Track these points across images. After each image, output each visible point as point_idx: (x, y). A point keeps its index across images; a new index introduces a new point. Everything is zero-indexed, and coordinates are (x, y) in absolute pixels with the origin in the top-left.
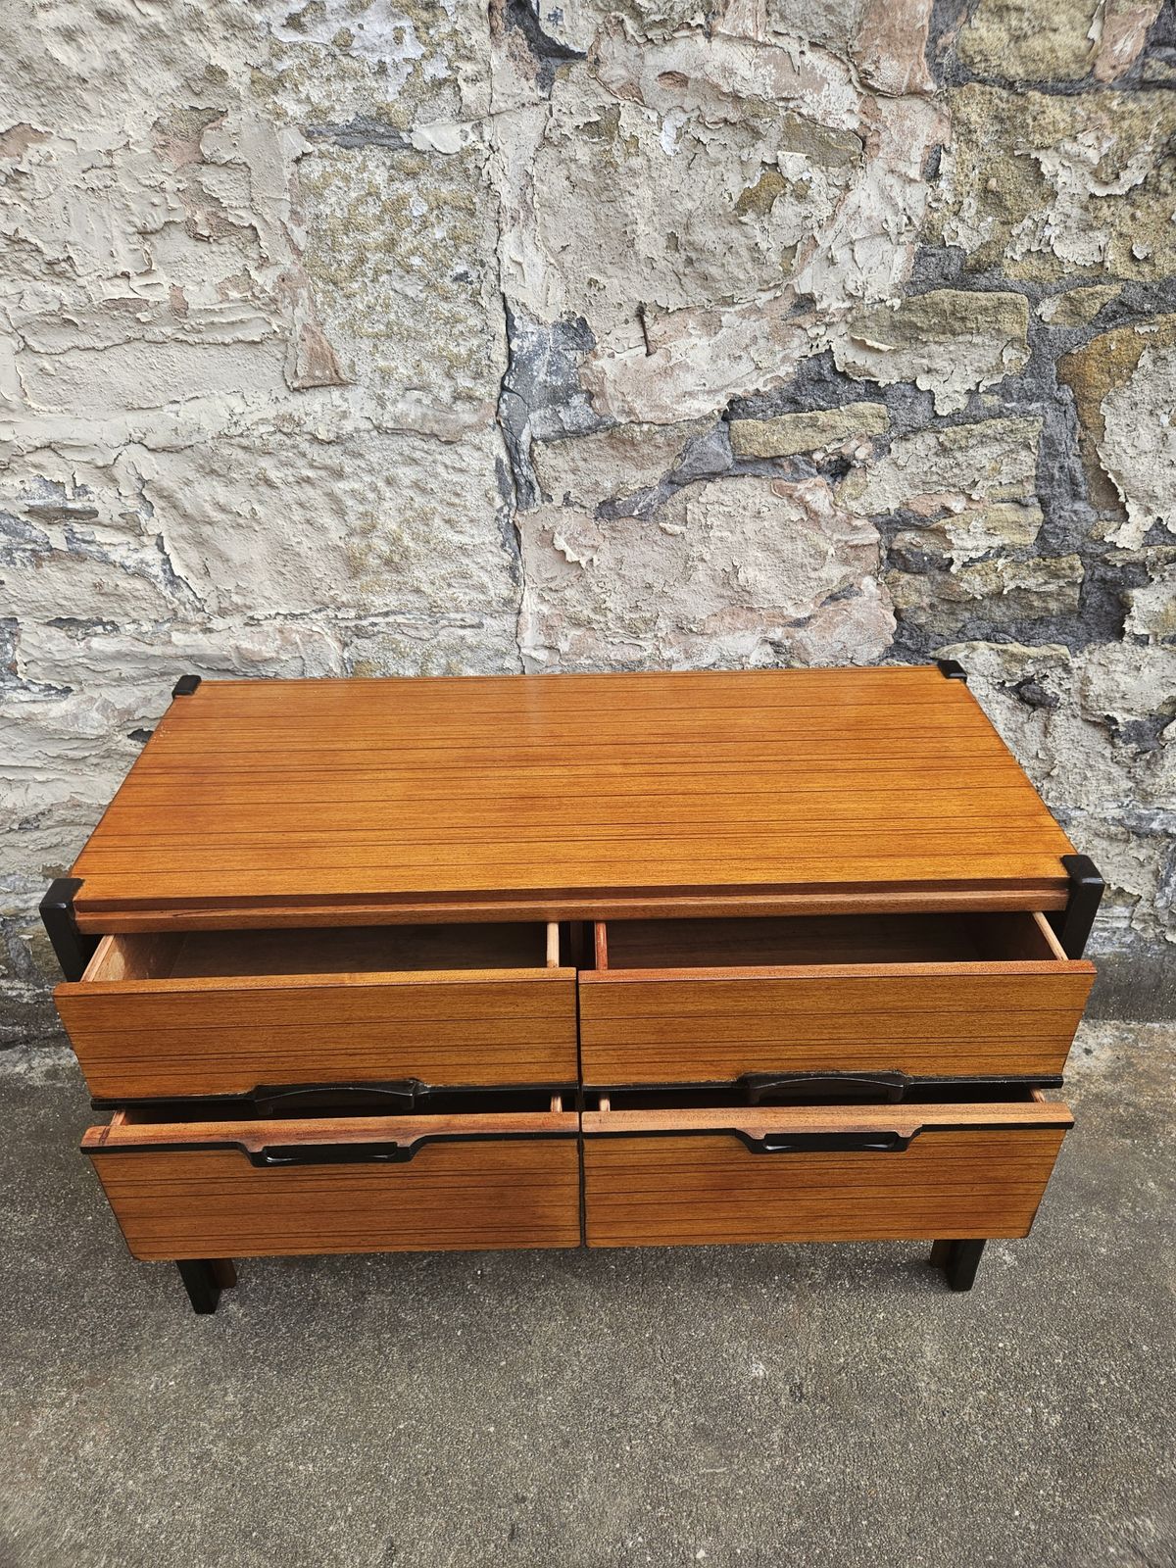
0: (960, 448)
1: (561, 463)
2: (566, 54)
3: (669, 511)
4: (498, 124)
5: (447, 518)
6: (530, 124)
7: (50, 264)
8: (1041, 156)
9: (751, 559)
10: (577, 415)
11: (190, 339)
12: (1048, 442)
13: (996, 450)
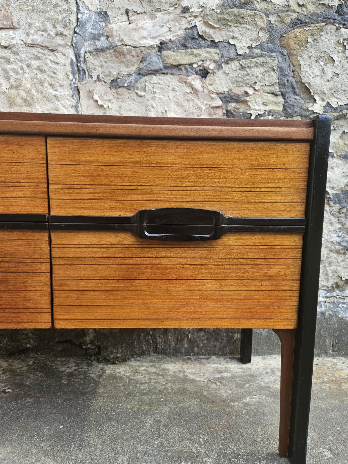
0: (248, 67)
1: (96, 62)
5: (50, 83)
9: (172, 109)
10: (102, 43)
12: (281, 69)
13: (262, 69)
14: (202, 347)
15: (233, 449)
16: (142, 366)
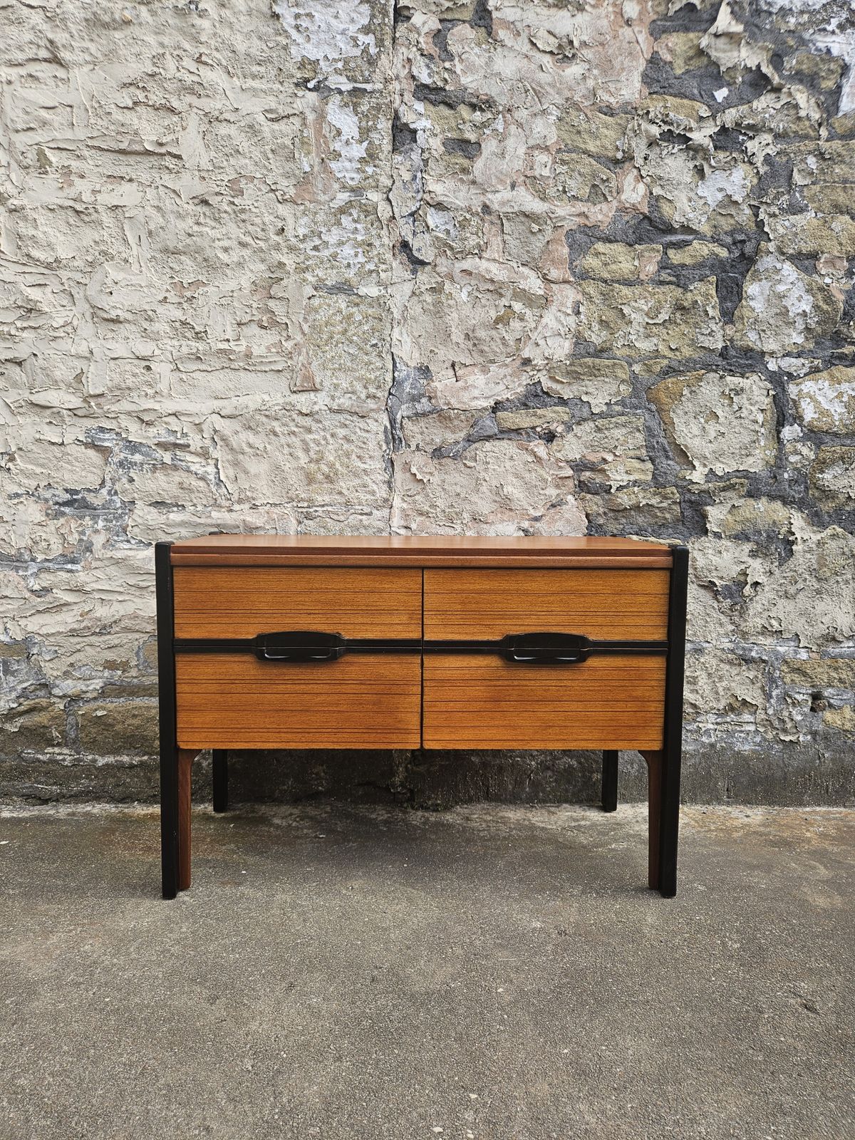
0: (606, 429)
1: (415, 429)
2: (423, 263)
3: (468, 454)
4: (394, 288)
5: (358, 455)
6: (408, 288)
7: (197, 333)
8: (623, 307)
9: (510, 481)
10: (424, 406)
11: (250, 369)
12: (649, 429)
13: (624, 431)
14: (549, 792)
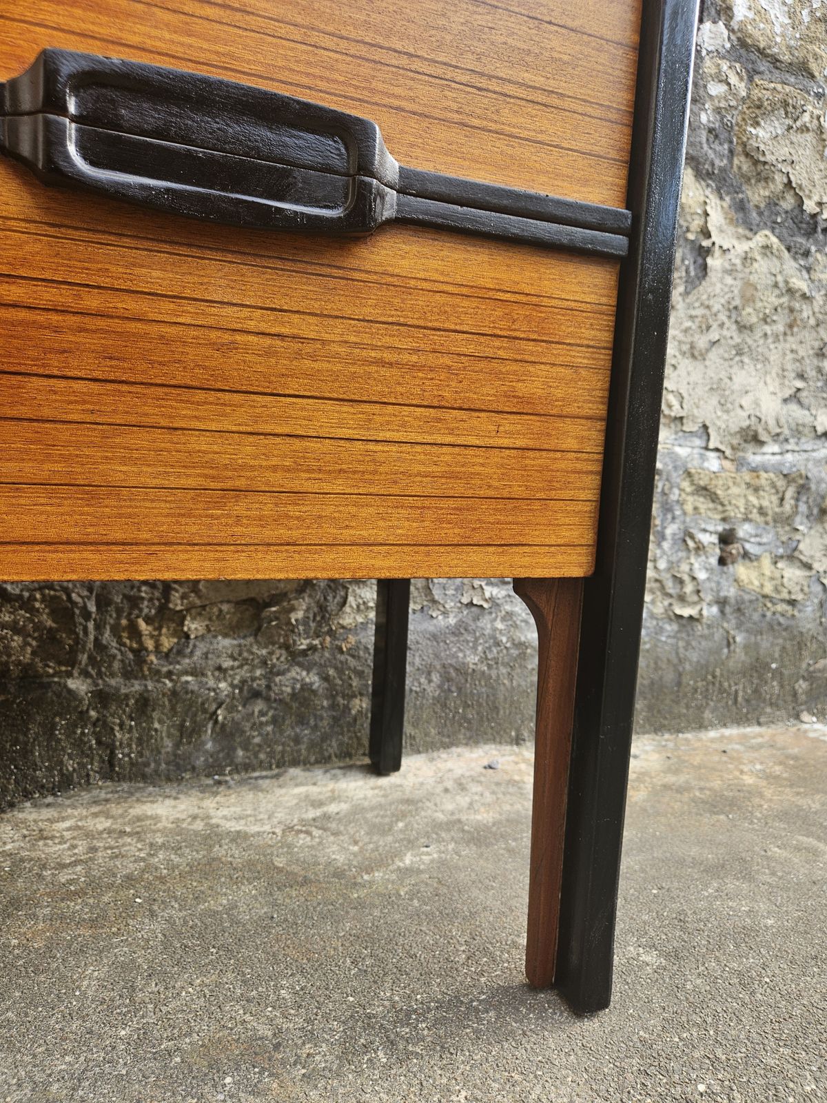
14: (259, 745)
15: (390, 999)
16: (63, 819)
